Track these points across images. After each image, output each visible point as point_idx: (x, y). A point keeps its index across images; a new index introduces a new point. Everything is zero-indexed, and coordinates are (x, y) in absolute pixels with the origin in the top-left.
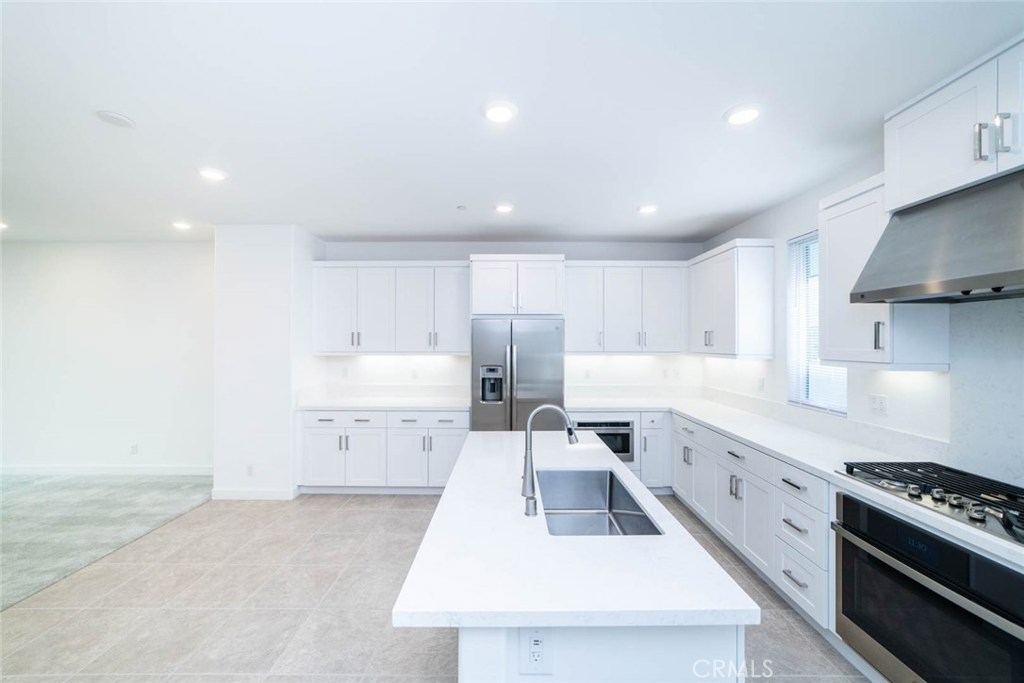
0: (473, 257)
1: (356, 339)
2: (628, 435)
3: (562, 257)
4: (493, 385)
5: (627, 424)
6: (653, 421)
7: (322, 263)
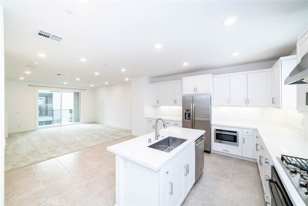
0: (183, 78)
1: (158, 102)
2: (236, 136)
3: (211, 75)
4: (188, 115)
5: (236, 132)
6: (248, 132)
7: (152, 84)
